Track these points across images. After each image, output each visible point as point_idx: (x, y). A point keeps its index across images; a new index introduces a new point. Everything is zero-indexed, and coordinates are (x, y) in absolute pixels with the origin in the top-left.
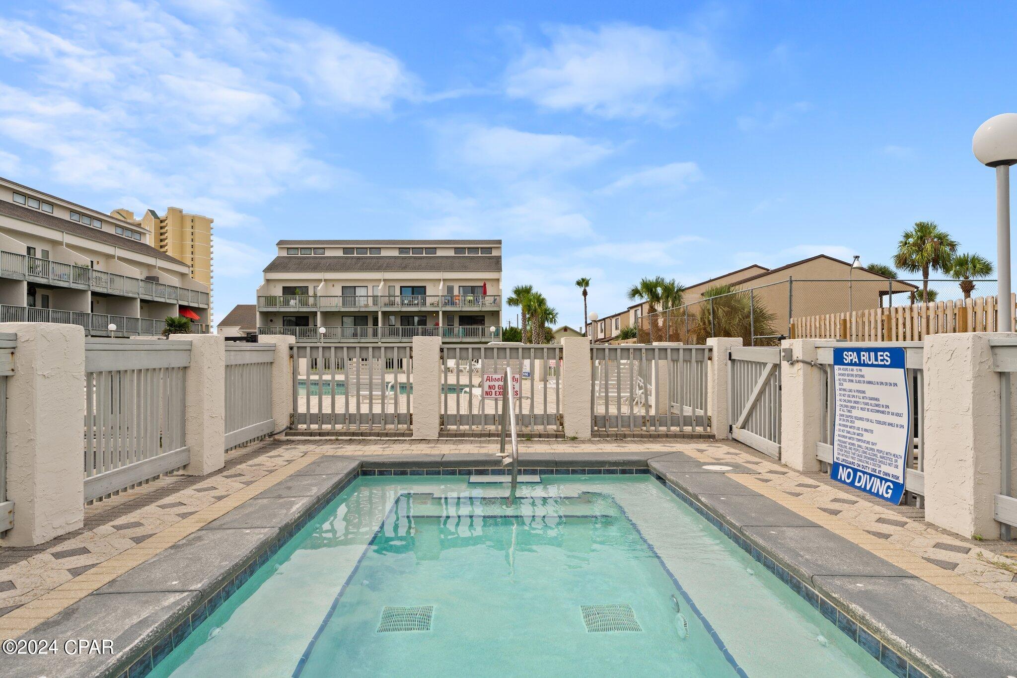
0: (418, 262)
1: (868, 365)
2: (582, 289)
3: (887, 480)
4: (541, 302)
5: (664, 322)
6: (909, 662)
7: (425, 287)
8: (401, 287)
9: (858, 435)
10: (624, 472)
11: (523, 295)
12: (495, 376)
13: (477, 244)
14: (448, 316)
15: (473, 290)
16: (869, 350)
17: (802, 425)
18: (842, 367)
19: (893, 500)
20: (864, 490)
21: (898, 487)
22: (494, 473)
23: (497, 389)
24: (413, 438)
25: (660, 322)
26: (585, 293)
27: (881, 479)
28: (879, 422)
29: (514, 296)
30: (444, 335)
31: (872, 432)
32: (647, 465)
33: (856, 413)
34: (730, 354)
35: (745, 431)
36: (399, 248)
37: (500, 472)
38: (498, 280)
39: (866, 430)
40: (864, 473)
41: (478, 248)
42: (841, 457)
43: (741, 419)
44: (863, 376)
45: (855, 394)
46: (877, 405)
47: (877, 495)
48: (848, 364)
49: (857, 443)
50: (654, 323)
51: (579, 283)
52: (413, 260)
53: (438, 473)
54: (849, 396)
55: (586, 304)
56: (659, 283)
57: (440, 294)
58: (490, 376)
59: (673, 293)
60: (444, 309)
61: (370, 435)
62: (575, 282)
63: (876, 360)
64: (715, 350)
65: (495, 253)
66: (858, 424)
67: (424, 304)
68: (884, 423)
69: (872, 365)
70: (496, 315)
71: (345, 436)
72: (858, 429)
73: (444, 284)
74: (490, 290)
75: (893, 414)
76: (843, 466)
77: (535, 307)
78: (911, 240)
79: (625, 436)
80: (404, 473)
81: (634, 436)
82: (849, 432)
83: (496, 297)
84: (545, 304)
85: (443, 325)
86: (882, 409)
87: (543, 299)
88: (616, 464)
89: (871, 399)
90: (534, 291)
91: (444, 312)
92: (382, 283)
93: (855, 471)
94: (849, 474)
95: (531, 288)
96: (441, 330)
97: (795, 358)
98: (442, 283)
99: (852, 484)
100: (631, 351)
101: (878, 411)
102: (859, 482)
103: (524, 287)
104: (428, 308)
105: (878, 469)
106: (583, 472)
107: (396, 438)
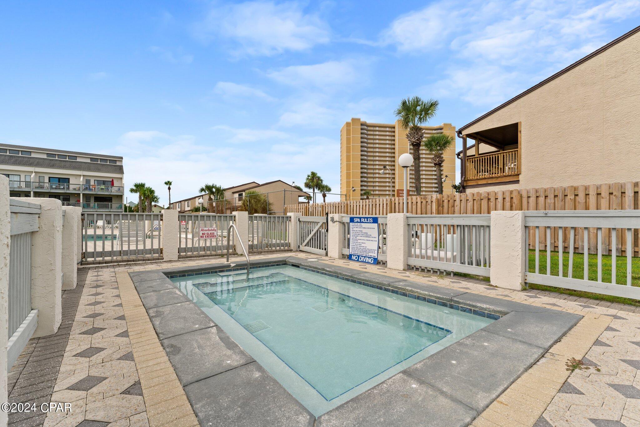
0: (63, 164)
1: (364, 223)
2: (168, 186)
3: (371, 258)
4: (152, 192)
5: (216, 204)
6: (427, 297)
7: (69, 179)
8: (50, 178)
9: (360, 245)
10: (277, 265)
11: (139, 188)
12: (205, 229)
13: (106, 157)
14: (87, 197)
15: (104, 183)
16: (364, 218)
17: (338, 243)
18: (353, 223)
19: (374, 263)
20: (363, 261)
21: (375, 259)
22: (227, 271)
23: (206, 235)
24: (164, 260)
25: (214, 204)
26: (169, 189)
27: (369, 258)
28: (368, 240)
29: (134, 188)
30: (84, 207)
31: (365, 243)
32: (286, 262)
33: (358, 238)
34: (299, 219)
35: (307, 247)
36: (47, 154)
37: (230, 270)
38: (121, 179)
39: (362, 243)
40: (362, 256)
41: (107, 160)
42: (353, 252)
43: (306, 242)
44: (362, 226)
45: (359, 232)
46: (367, 235)
47: (368, 262)
48: (356, 222)
49: (359, 247)
50: (211, 205)
51: (166, 183)
52: (58, 162)
53: (202, 274)
54: (356, 232)
55: (170, 194)
56: (213, 187)
57: (81, 184)
58: (203, 229)
59: (220, 192)
60: (84, 192)
61: (139, 260)
62: (164, 183)
63: (367, 221)
64: (292, 217)
65: (118, 164)
66: (359, 241)
67: (68, 188)
68: (370, 240)
69: (366, 223)
70: (120, 197)
71: (123, 262)
72: (360, 243)
73: (83, 178)
74: (116, 183)
75: (373, 237)
76: (354, 255)
77: (148, 194)
78: (309, 178)
79: (261, 252)
80: (184, 276)
81: (265, 252)
82: (356, 244)
83: (120, 188)
84: (154, 193)
85: (83, 201)
86: (369, 236)
87: (153, 191)
88: (275, 262)
89: (364, 233)
90: (146, 186)
91: (83, 194)
92: (34, 174)
93: (359, 256)
94: (356, 257)
95: (144, 184)
96: (81, 204)
97: (335, 220)
98: (82, 177)
99: (358, 260)
100: (263, 217)
101: (367, 237)
102: (360, 259)
103: (140, 183)
104: (71, 191)
105: (367, 255)
106: (263, 267)
107: (155, 261)
